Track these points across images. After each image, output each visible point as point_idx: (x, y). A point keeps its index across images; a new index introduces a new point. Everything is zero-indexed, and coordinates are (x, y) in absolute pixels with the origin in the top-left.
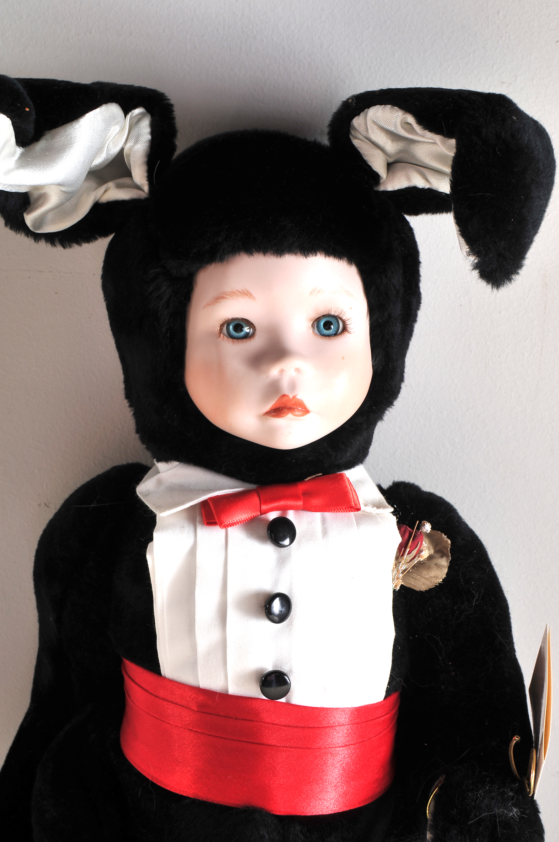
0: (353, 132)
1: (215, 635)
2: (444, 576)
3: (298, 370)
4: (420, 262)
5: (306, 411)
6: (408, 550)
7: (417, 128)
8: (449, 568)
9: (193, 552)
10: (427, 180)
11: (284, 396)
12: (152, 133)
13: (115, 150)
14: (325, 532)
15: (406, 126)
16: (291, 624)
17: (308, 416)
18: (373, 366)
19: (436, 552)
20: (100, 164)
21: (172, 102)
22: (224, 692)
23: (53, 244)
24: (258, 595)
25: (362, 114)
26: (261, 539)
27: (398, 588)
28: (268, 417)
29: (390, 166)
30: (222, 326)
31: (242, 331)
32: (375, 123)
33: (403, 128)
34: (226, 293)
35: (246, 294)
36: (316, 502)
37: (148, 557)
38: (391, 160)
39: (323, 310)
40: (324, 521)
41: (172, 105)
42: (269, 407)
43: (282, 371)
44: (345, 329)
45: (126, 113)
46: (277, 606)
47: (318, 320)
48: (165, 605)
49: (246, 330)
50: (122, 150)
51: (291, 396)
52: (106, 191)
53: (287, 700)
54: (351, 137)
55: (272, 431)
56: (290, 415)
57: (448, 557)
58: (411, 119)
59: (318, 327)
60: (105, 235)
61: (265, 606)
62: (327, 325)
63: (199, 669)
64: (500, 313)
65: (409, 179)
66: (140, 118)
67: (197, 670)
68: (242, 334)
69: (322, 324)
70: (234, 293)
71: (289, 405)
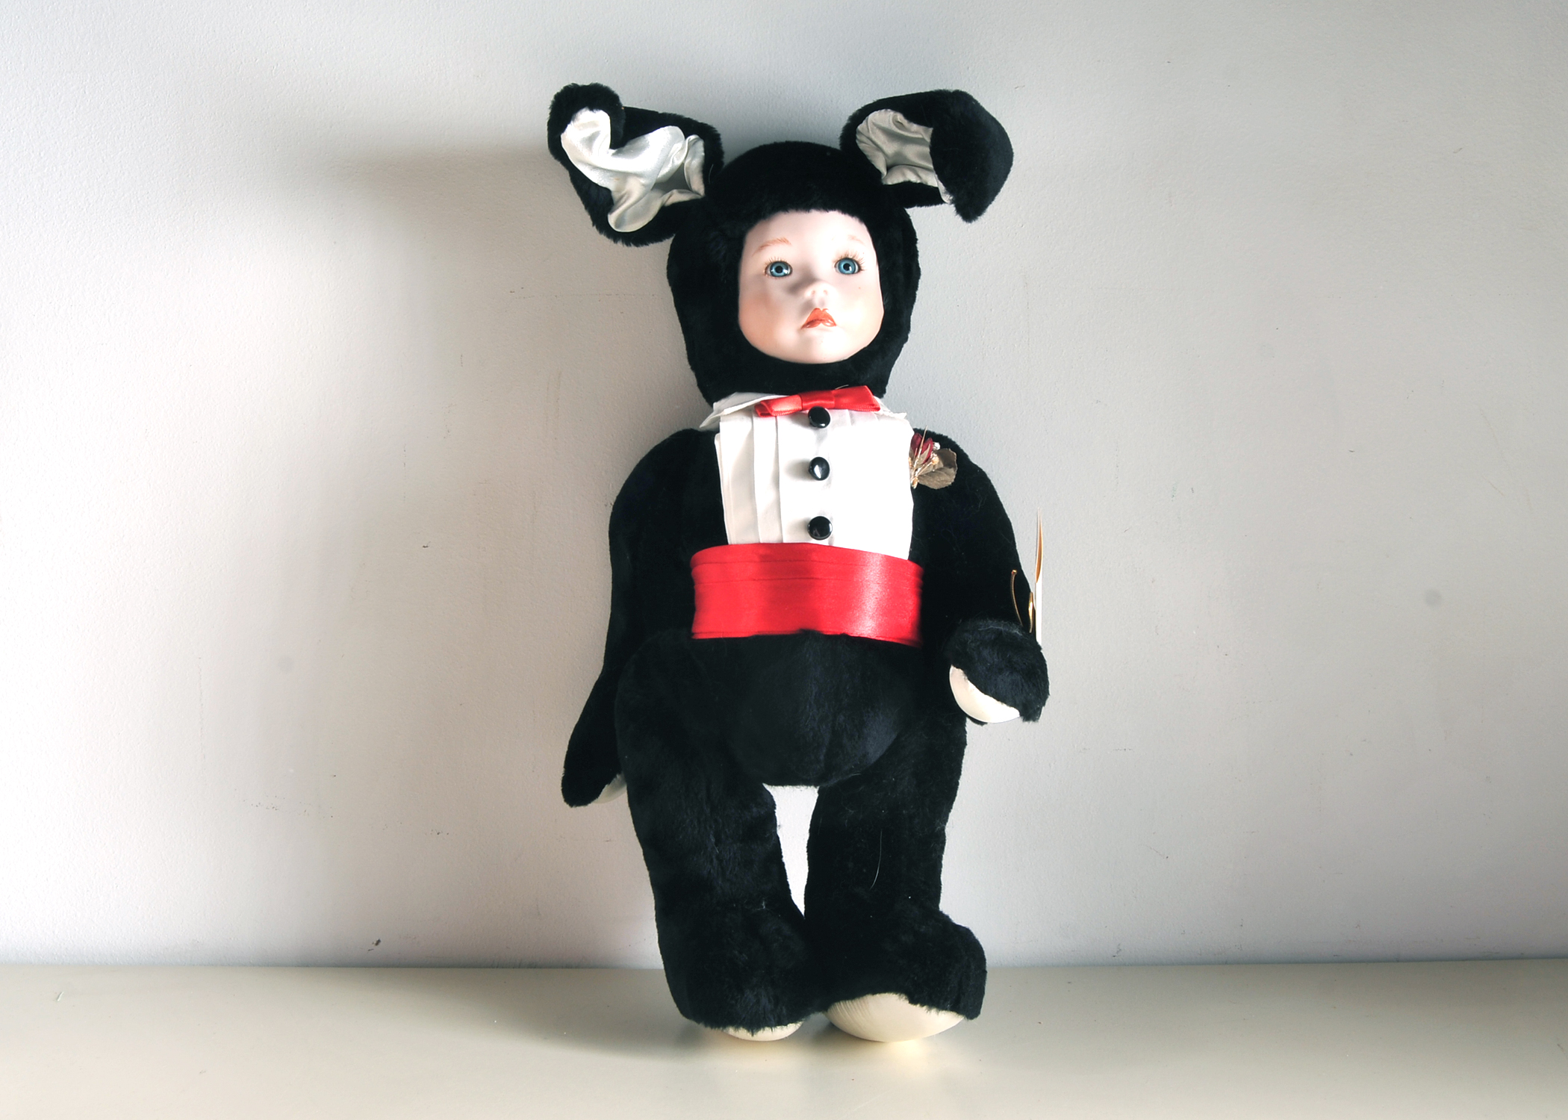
0: (858, 136)
1: (771, 495)
2: (953, 481)
3: (825, 292)
4: (917, 240)
5: (835, 324)
6: (920, 450)
7: (905, 122)
8: (956, 475)
9: (751, 435)
10: (918, 176)
11: (816, 309)
12: (705, 152)
13: (678, 163)
14: (853, 422)
15: (896, 123)
16: (830, 482)
17: (834, 327)
18: (884, 306)
19: (945, 465)
20: (667, 173)
21: (719, 132)
22: (780, 542)
23: (628, 244)
24: (802, 464)
25: (864, 122)
26: (804, 425)
27: (915, 486)
28: (805, 329)
29: (889, 168)
30: (766, 269)
31: (782, 271)
32: (874, 124)
33: (895, 124)
34: (769, 242)
35: (784, 241)
36: (845, 401)
37: (716, 443)
38: (890, 162)
39: (842, 254)
40: (851, 416)
41: (719, 135)
42: (804, 321)
43: (814, 292)
44: (860, 269)
45: (686, 137)
46: (817, 470)
47: (840, 261)
48: (730, 483)
49: (785, 271)
50: (683, 164)
51: (822, 309)
52: (670, 196)
53: (829, 542)
54: (857, 142)
55: (808, 343)
56: (821, 325)
57: (955, 467)
58: (900, 117)
59: (839, 268)
60: (668, 237)
61: (809, 471)
62: (846, 267)
63: (759, 526)
64: (991, 310)
65: (904, 175)
66: (695, 142)
67: (758, 530)
68: (782, 274)
69: (842, 266)
70: (775, 241)
71: (820, 317)
